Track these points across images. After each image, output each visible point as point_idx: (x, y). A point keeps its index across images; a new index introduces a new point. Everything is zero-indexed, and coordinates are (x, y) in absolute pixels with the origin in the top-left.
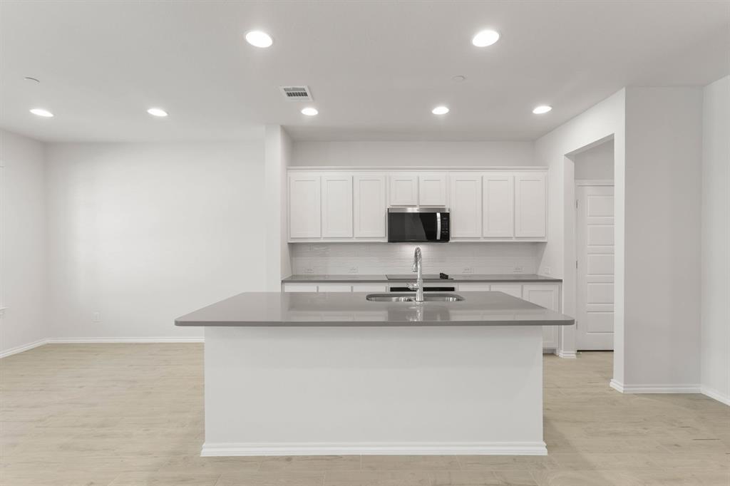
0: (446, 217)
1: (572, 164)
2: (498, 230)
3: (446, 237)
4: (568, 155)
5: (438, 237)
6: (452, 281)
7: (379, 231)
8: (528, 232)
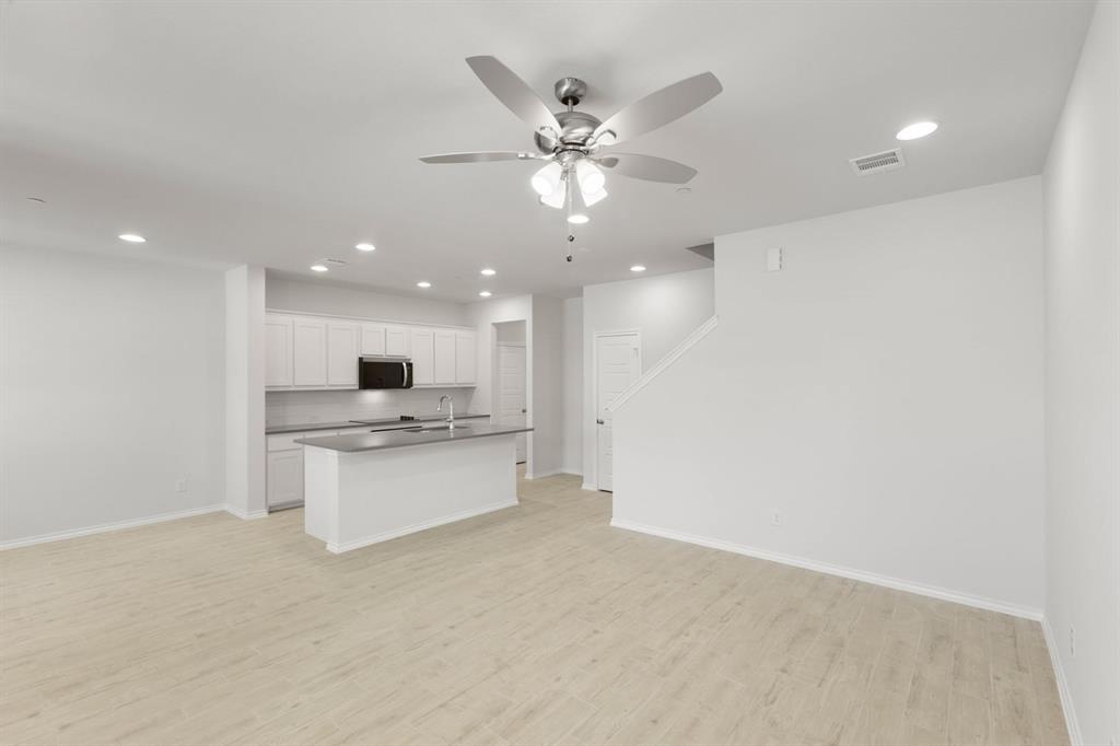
0: (410, 365)
1: (495, 330)
2: (445, 378)
3: (410, 384)
4: (494, 324)
5: (405, 384)
6: (418, 421)
7: (352, 378)
8: (464, 379)
